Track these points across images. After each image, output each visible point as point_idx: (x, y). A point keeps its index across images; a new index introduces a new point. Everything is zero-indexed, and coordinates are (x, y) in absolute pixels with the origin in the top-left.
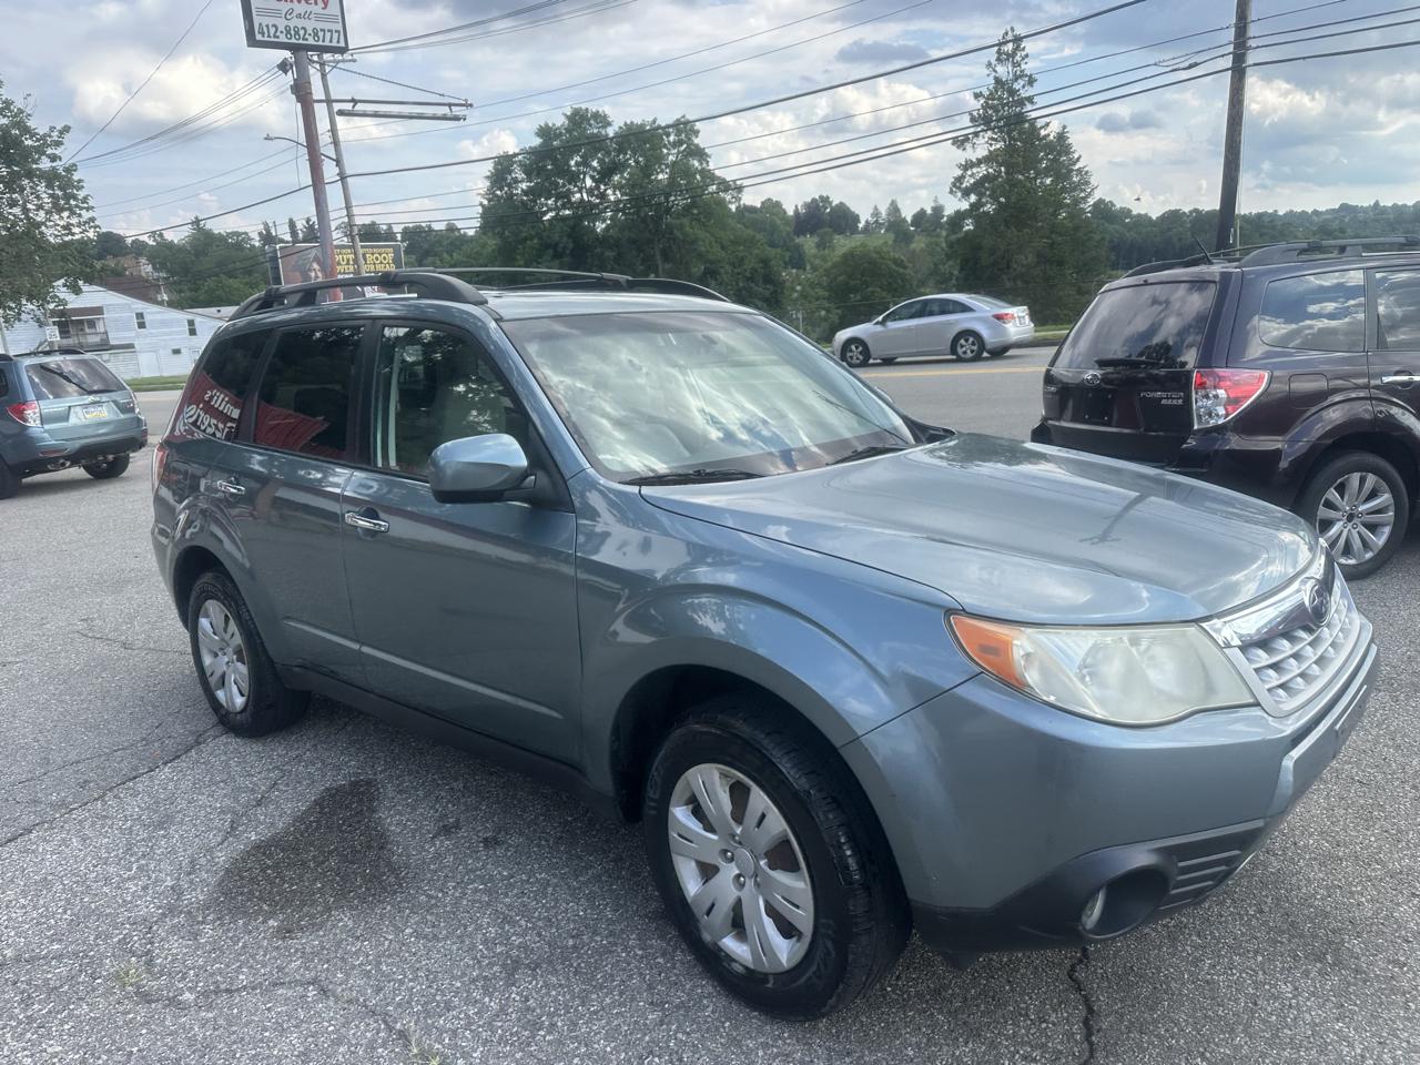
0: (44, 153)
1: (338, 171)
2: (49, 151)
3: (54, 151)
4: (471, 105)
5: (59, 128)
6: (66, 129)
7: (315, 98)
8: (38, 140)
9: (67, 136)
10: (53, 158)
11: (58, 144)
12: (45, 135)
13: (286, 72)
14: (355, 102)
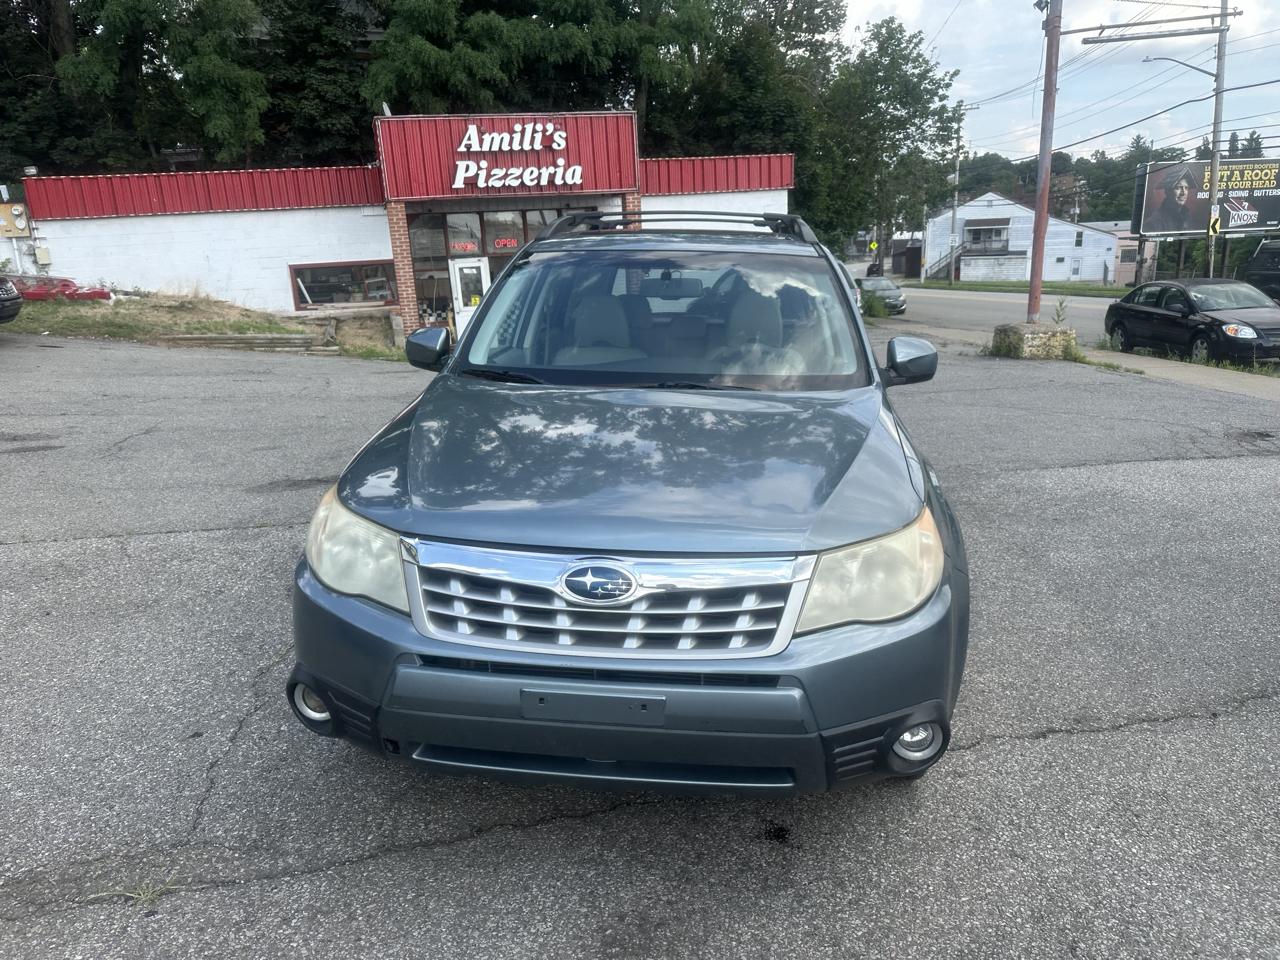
0: (936, 94)
1: (1215, 86)
2: (941, 92)
3: (945, 92)
4: (1240, 13)
5: (951, 73)
6: (956, 73)
7: (1062, 30)
8: (934, 84)
9: (955, 79)
10: (943, 98)
11: (948, 86)
12: (940, 79)
13: (1042, 10)
14: (1102, 28)
